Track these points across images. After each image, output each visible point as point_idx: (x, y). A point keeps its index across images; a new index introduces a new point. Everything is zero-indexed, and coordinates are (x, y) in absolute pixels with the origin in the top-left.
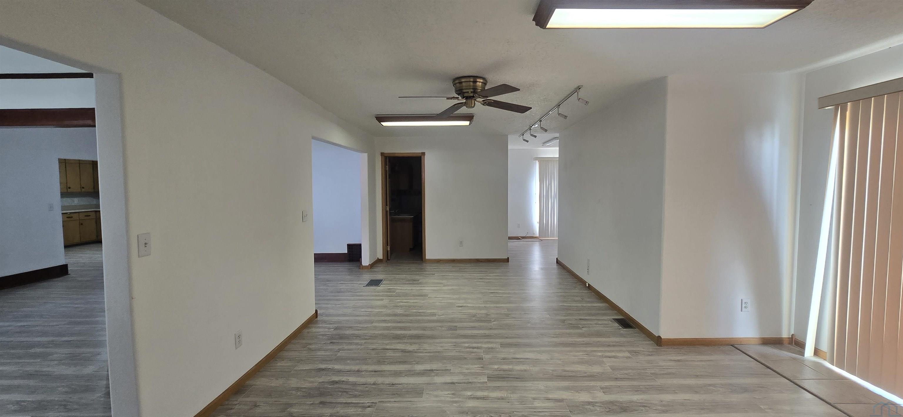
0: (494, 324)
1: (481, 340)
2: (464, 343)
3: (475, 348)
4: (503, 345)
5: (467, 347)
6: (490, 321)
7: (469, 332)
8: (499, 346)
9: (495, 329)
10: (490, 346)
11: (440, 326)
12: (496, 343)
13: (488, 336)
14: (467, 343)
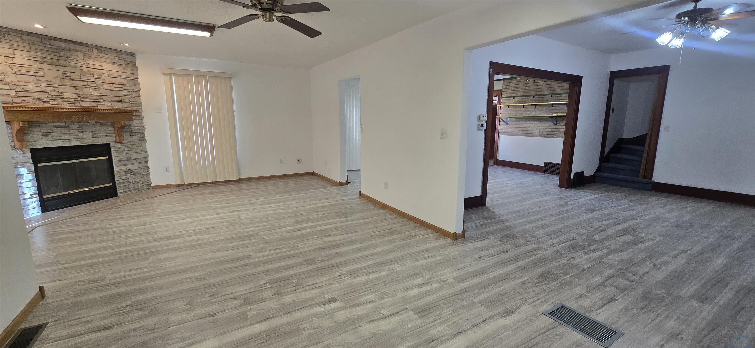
0: (264, 279)
1: (271, 257)
2: (288, 251)
3: (275, 249)
4: (249, 257)
5: (283, 248)
6: (272, 282)
7: (289, 262)
8: (253, 255)
9: (262, 272)
10: (262, 254)
11: (326, 260)
12: (256, 258)
13: (267, 263)
14: (285, 252)
